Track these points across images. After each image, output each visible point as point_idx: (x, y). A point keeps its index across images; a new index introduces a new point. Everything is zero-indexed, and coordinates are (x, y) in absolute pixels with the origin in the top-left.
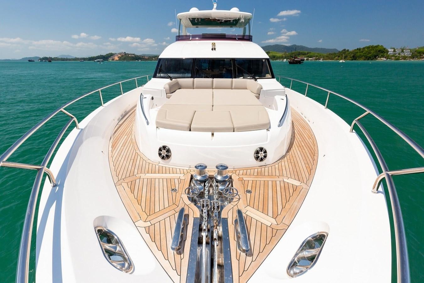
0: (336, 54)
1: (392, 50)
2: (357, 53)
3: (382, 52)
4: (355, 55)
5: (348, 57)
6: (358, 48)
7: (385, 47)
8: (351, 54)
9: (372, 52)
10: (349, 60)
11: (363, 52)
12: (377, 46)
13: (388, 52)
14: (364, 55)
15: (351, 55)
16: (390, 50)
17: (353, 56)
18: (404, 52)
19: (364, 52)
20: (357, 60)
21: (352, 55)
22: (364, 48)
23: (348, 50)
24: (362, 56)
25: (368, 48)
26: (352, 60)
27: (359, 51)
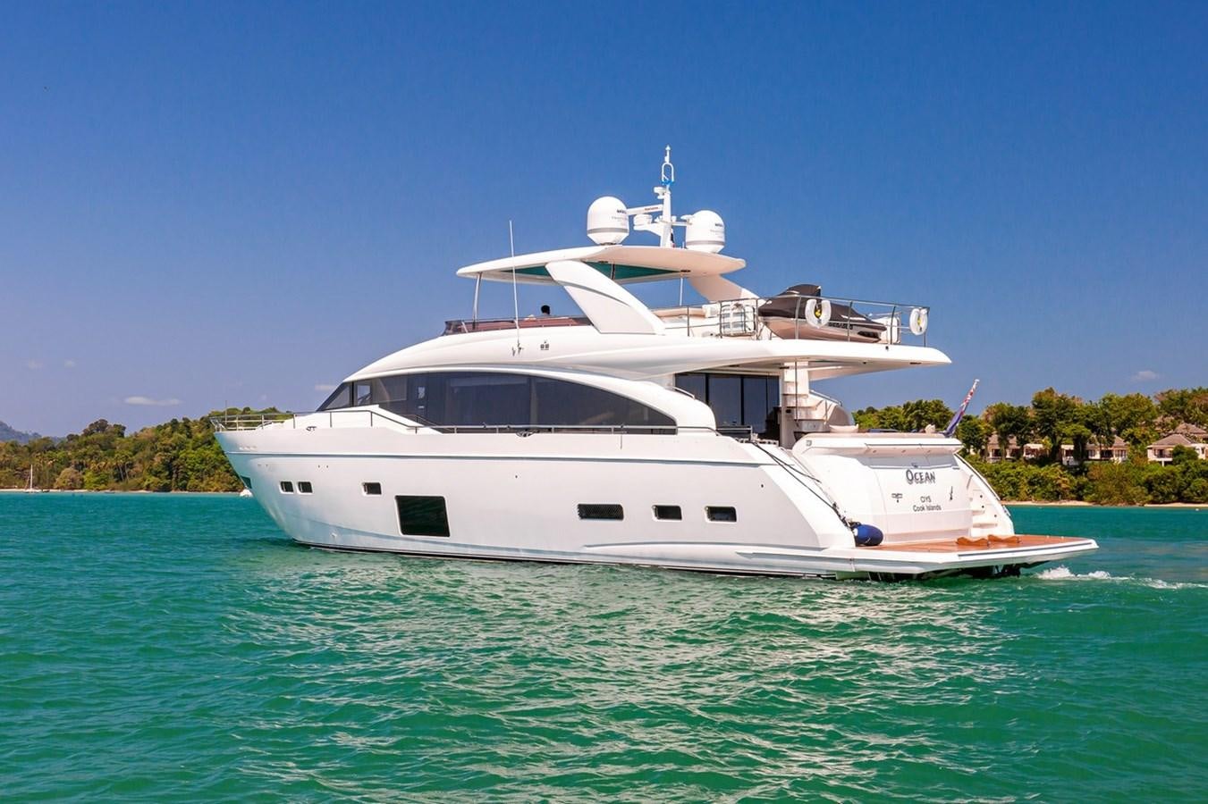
0: (53, 449)
2: (181, 446)
4: (175, 458)
5: (138, 467)
6: (175, 422)
8: (148, 452)
10: (148, 488)
15: (151, 458)
17: (168, 466)
20: (195, 488)
21: (157, 459)
23: (120, 431)
24: (215, 467)
26: (166, 488)
27: (189, 437)
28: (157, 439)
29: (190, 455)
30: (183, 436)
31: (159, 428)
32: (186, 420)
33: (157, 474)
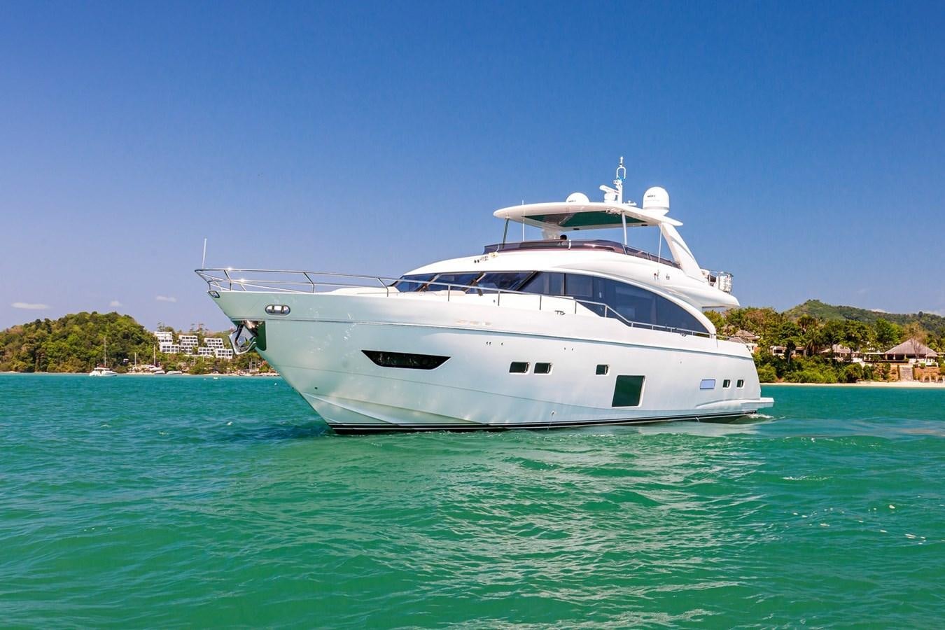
1: (168, 335)
2: (43, 339)
3: (139, 343)
4: (39, 347)
5: (9, 354)
6: (38, 322)
7: (139, 322)
8: (17, 343)
9: (103, 337)
10: (16, 369)
11: (65, 337)
12: (113, 318)
13: (155, 341)
14: (75, 351)
15: (19, 348)
16: (160, 335)
17: (33, 354)
18: (205, 345)
19: (70, 338)
20: (53, 370)
21: (24, 349)
22: (64, 322)
24: (69, 355)
25: (81, 320)
26: (31, 370)
27: (50, 332)
28: (24, 334)
29: (50, 346)
30: (45, 332)
31: (26, 326)
32: (47, 321)
33: (23, 359)
